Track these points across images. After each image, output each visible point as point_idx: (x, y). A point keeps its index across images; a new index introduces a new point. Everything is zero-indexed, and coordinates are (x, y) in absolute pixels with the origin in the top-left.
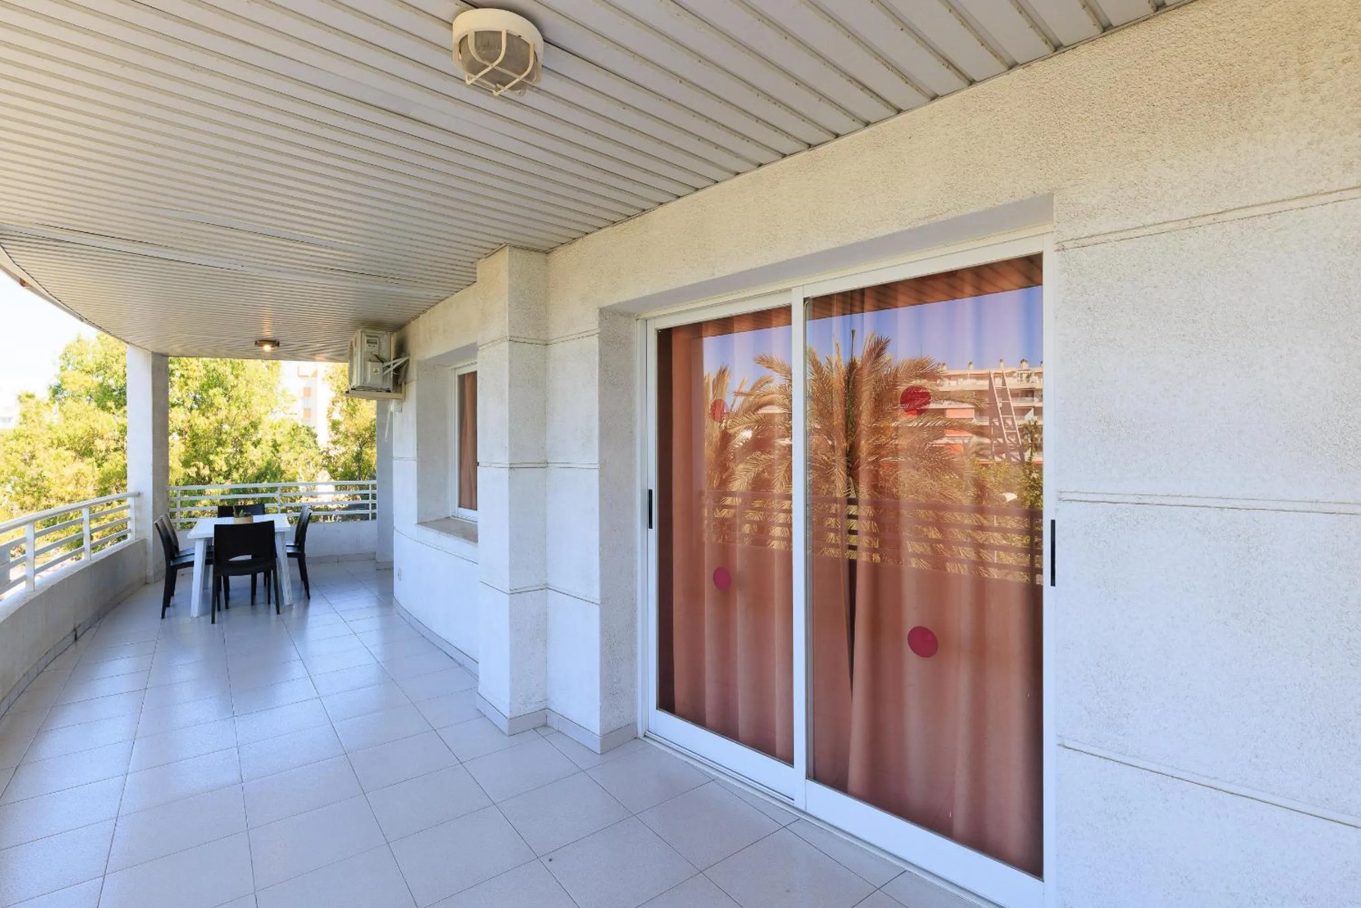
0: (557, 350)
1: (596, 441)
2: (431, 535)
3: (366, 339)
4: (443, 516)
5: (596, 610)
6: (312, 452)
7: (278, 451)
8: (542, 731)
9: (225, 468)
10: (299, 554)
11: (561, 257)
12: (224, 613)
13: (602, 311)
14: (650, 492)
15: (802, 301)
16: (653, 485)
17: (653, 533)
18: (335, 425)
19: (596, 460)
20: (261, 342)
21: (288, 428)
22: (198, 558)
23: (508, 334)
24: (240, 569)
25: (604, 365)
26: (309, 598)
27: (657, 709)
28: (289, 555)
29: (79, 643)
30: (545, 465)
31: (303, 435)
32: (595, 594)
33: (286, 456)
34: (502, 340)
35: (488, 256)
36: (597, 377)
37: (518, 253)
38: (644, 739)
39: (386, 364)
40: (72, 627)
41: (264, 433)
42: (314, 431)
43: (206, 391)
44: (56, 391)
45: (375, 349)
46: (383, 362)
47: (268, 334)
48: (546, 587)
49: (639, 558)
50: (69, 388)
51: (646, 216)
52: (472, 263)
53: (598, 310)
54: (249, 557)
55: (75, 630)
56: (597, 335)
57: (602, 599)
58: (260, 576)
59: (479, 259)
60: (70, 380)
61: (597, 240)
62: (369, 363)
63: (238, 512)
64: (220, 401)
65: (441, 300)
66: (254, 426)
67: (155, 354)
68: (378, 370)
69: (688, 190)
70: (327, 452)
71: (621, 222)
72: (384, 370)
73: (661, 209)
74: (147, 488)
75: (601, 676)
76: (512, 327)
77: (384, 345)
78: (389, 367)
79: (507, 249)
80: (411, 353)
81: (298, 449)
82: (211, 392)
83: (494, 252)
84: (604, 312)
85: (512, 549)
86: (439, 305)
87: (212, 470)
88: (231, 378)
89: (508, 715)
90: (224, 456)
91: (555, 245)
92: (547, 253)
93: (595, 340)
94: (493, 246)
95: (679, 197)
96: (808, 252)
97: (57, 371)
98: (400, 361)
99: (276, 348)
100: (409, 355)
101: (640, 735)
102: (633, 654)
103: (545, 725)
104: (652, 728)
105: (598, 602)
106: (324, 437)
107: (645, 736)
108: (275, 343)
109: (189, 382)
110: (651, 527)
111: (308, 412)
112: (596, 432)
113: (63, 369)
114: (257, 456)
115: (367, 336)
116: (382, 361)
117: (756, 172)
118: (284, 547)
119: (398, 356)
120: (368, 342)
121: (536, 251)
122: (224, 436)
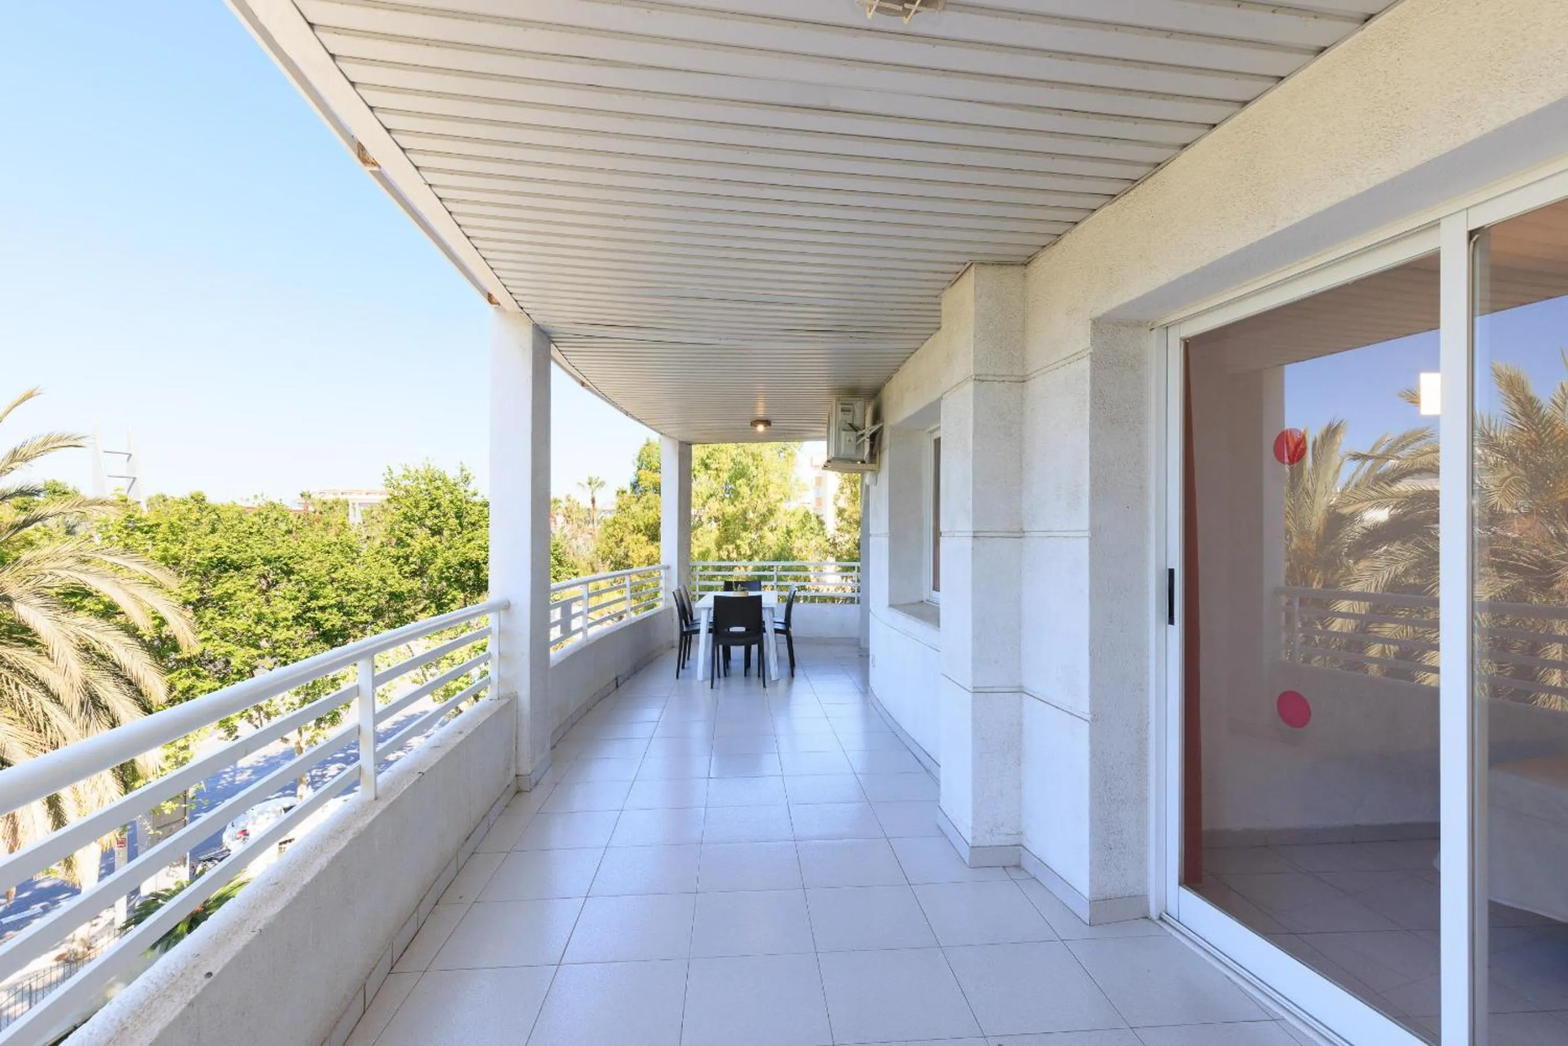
0: (1037, 386)
1: (1086, 500)
2: (901, 619)
3: (840, 407)
4: (916, 599)
5: (1084, 730)
6: (821, 540)
7: (790, 538)
8: (1015, 874)
9: (749, 553)
10: (785, 630)
11: (1043, 265)
12: (722, 679)
13: (1096, 323)
14: (1171, 572)
15: (1465, 237)
16: (1176, 561)
17: (1176, 633)
18: (841, 512)
19: (1085, 525)
20: (755, 422)
21: (799, 516)
22: (704, 627)
23: (972, 373)
24: (737, 639)
25: (1098, 396)
26: (793, 676)
27: (1180, 884)
28: (777, 631)
29: (620, 689)
30: (1020, 534)
31: (814, 523)
32: (1084, 707)
33: (798, 543)
34: (966, 380)
35: (952, 283)
36: (1088, 413)
37: (988, 272)
38: (1159, 922)
39: (860, 433)
40: (614, 676)
41: (780, 520)
42: (822, 518)
43: (734, 483)
44: (635, 486)
45: (848, 418)
46: (856, 431)
47: (761, 412)
48: (1021, 691)
49: (1152, 662)
50: (643, 484)
51: (1162, 174)
52: (936, 297)
53: (1090, 322)
54: (742, 629)
55: (616, 679)
56: (1089, 357)
57: (1093, 712)
58: (754, 648)
59: (943, 289)
60: (643, 477)
61: (1090, 227)
62: (843, 433)
63: (736, 587)
64: (744, 490)
65: (912, 353)
66: (771, 512)
67: (681, 443)
68: (852, 439)
69: (1229, 109)
70: (834, 540)
71: (1126, 192)
72: (858, 438)
73: (1186, 154)
74: (674, 563)
75: (1091, 820)
76: (976, 361)
77: (858, 412)
78: (862, 435)
79: (973, 268)
80: (885, 419)
81: (809, 536)
82: (738, 482)
83: (960, 275)
84: (1097, 324)
85: (976, 637)
86: (911, 359)
87: (739, 554)
88: (752, 468)
89: (970, 841)
90: (747, 541)
91: (1037, 250)
92: (1026, 265)
93: (1086, 364)
94: (957, 268)
95: (1214, 126)
96: (1474, 133)
97: (635, 469)
98: (877, 427)
99: (769, 427)
100: (883, 421)
101: (1154, 915)
102: (1143, 799)
103: (1018, 867)
104: (1172, 909)
105: (1088, 717)
106: (832, 523)
107: (1161, 919)
108: (767, 422)
109: (721, 474)
110: (1171, 621)
111: (819, 501)
112: (1086, 487)
113: (639, 469)
114: (772, 540)
115: (842, 404)
116: (855, 429)
117: (1359, 34)
118: (772, 620)
119: (874, 423)
120: (843, 410)
121: (1012, 264)
122: (748, 523)
